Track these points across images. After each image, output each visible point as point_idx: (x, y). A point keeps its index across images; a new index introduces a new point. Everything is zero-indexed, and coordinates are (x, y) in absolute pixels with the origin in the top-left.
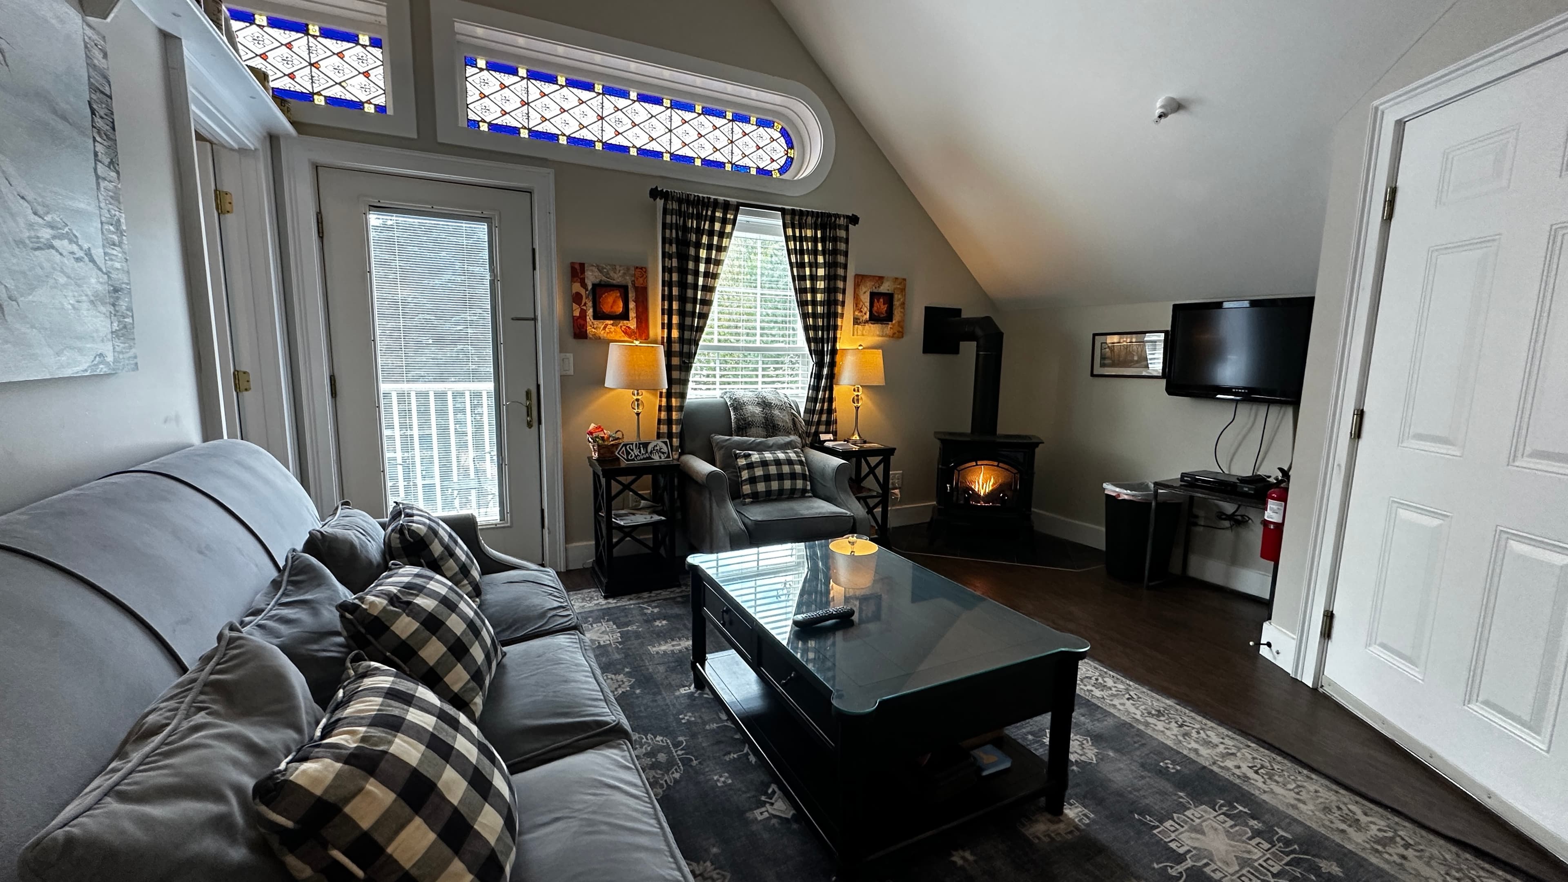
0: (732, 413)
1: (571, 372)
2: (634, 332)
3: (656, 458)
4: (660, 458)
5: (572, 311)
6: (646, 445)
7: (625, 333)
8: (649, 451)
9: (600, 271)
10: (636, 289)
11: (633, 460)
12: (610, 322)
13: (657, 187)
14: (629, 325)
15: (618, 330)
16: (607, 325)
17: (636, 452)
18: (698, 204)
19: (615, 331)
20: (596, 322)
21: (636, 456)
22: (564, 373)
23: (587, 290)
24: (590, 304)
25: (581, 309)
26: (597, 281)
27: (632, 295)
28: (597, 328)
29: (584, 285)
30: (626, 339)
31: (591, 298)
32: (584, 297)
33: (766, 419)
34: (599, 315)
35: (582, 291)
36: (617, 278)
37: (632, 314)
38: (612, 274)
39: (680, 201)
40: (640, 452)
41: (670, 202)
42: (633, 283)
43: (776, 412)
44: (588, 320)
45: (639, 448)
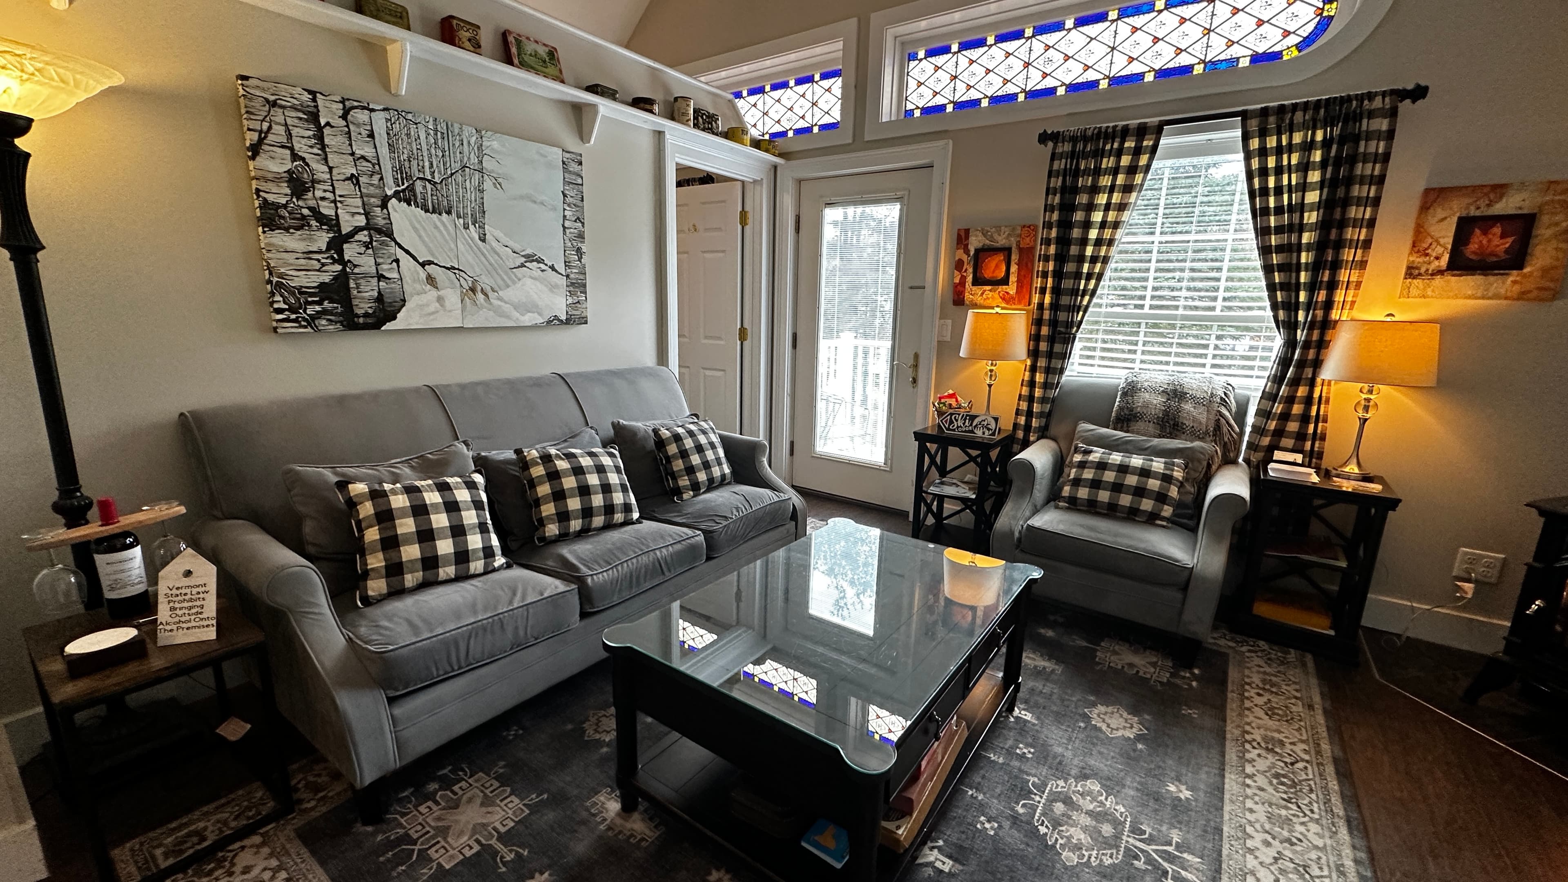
0: (1118, 400)
1: (948, 339)
2: (1013, 298)
3: (979, 433)
4: (984, 433)
5: (953, 278)
6: (973, 418)
7: (1003, 299)
8: (974, 424)
9: (984, 235)
10: (1021, 250)
11: (954, 430)
12: (988, 288)
13: (1045, 131)
14: (1008, 291)
15: (996, 295)
16: (985, 291)
17: (960, 423)
18: (1098, 138)
19: (993, 298)
20: (974, 288)
21: (958, 427)
22: (940, 339)
23: (969, 255)
24: (971, 270)
25: (962, 276)
26: (980, 245)
27: (1015, 257)
28: (973, 293)
29: (967, 252)
30: (1004, 305)
31: (972, 263)
32: (965, 264)
33: (1166, 413)
34: (977, 282)
35: (965, 258)
36: (1001, 241)
37: (1013, 278)
38: (996, 236)
39: (1074, 139)
40: (964, 424)
41: (1060, 145)
42: (1018, 245)
43: (1188, 407)
44: (967, 286)
45: (965, 419)
